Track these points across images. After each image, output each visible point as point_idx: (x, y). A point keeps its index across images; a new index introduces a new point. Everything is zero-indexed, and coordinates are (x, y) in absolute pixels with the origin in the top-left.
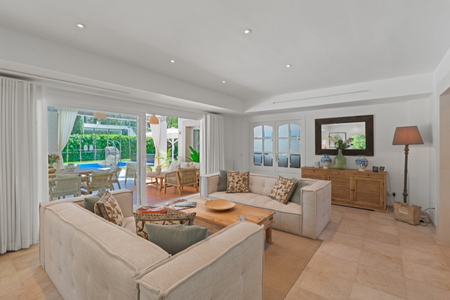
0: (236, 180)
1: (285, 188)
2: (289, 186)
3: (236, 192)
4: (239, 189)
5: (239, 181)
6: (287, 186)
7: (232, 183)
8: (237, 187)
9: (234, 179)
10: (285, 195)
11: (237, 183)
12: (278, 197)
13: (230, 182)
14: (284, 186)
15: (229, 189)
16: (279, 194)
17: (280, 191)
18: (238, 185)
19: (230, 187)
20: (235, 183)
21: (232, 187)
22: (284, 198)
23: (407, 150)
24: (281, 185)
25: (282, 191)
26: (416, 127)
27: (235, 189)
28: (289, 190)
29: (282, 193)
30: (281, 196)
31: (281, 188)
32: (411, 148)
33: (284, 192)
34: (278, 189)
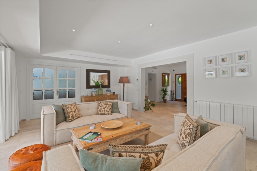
0: (73, 110)
1: (109, 106)
2: (110, 105)
3: (75, 119)
4: (77, 116)
5: (75, 110)
6: (109, 105)
7: (71, 113)
8: (75, 115)
9: (72, 110)
10: (110, 110)
11: (75, 112)
12: (106, 113)
13: (69, 113)
14: (107, 106)
15: (70, 118)
16: (106, 111)
17: (106, 109)
18: (76, 113)
19: (70, 116)
20: (74, 112)
21: (72, 116)
22: (110, 112)
23: (124, 85)
24: (105, 106)
25: (108, 108)
26: (127, 77)
27: (75, 117)
28: (111, 107)
29: (108, 110)
30: (108, 111)
31: (106, 107)
32: (125, 84)
33: (109, 109)
34: (104, 108)
